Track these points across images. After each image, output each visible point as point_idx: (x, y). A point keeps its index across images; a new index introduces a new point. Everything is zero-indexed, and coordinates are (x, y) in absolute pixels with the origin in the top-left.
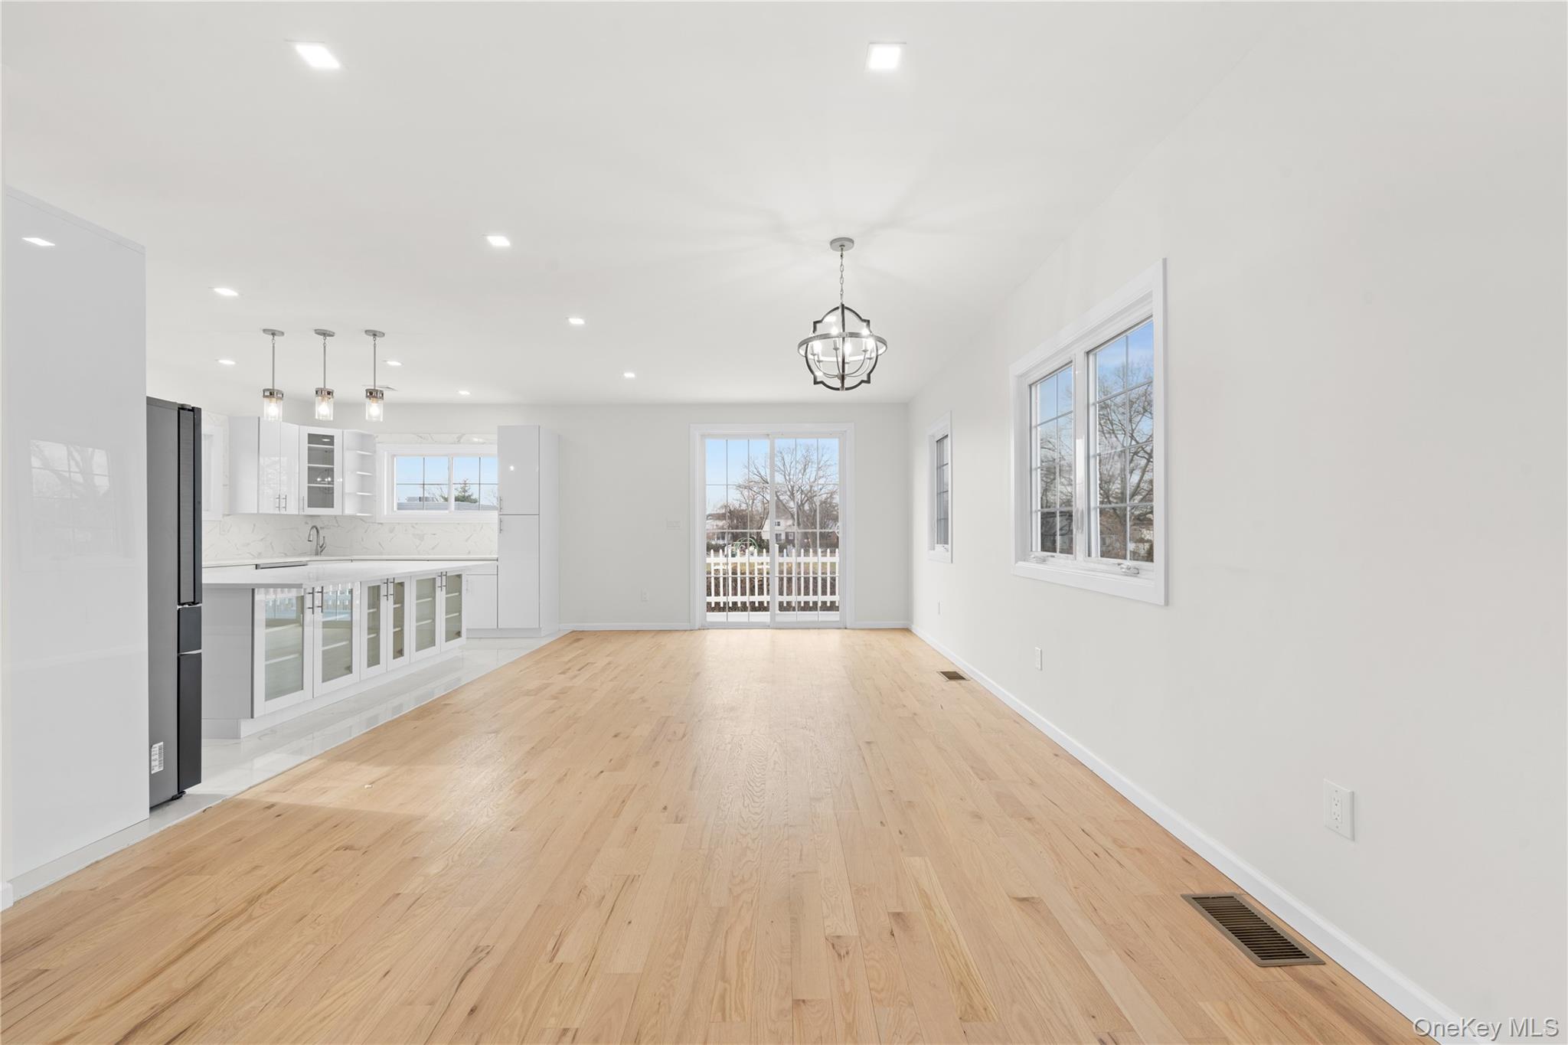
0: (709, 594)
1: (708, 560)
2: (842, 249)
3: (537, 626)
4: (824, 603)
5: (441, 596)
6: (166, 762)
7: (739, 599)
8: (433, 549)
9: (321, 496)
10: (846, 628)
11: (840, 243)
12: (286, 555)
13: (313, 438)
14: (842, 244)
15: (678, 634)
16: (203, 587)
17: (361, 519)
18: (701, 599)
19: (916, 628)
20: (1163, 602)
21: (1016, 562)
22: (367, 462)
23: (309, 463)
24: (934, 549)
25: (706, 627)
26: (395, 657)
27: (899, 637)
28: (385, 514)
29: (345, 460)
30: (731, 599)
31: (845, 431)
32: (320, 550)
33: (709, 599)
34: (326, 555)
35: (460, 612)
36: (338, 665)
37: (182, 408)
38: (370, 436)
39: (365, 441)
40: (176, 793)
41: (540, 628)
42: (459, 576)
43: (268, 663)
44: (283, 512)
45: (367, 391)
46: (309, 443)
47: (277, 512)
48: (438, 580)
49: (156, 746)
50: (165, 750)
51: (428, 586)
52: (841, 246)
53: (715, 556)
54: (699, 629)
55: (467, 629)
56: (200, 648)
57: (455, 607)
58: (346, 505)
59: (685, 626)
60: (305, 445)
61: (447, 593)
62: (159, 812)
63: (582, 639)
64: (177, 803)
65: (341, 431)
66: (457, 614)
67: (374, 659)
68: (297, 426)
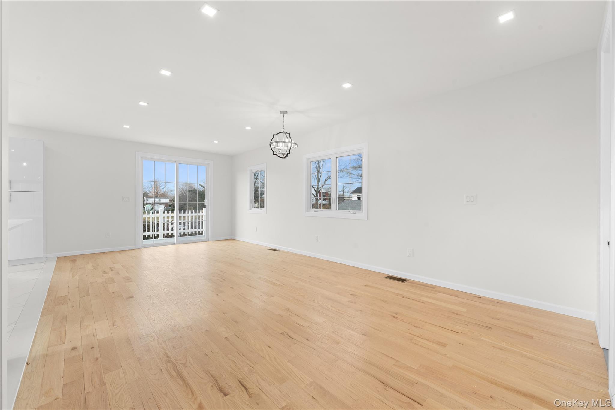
2: (284, 114)
4: (199, 232)
10: (209, 241)
11: (284, 112)
19: (237, 238)
20: (367, 219)
21: (306, 212)
24: (251, 209)
25: (143, 247)
27: (231, 242)
30: (156, 233)
31: (209, 164)
33: (144, 234)
53: (148, 214)
54: (140, 248)
59: (134, 247)
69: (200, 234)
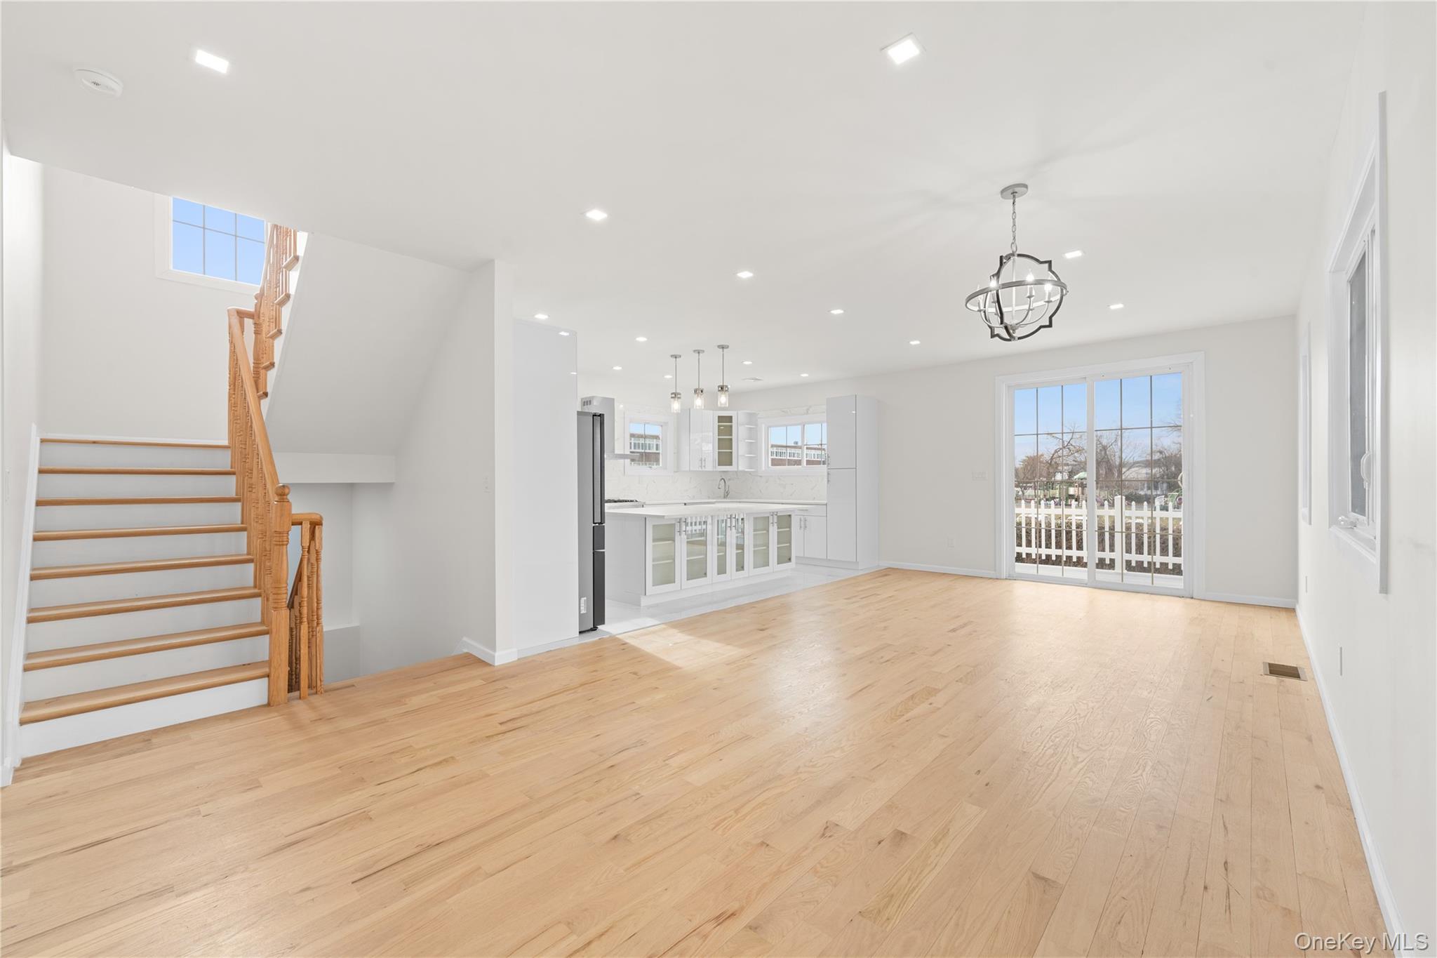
0: (1019, 545)
1: (1017, 510)
2: (1014, 197)
3: (855, 561)
5: (773, 531)
6: (587, 609)
7: (1054, 552)
8: (791, 495)
9: (725, 458)
10: (1192, 598)
11: (1011, 191)
12: (709, 498)
13: (721, 419)
14: (1012, 192)
15: (978, 581)
16: (606, 514)
17: (750, 473)
18: (1009, 548)
22: (753, 433)
23: (719, 435)
25: (1012, 578)
26: (737, 570)
27: (1275, 615)
28: (763, 469)
29: (740, 433)
30: (1044, 552)
31: (1191, 363)
32: (726, 495)
33: (1018, 549)
34: (731, 498)
35: (790, 543)
36: (697, 570)
37: (594, 415)
38: (754, 413)
39: (752, 418)
40: (592, 627)
41: (857, 562)
42: (790, 516)
43: (654, 563)
44: (703, 469)
45: (719, 387)
46: (719, 422)
47: (700, 469)
48: (771, 518)
49: (583, 599)
50: (587, 601)
51: (762, 522)
52: (1013, 193)
53: (1026, 507)
54: (1006, 579)
55: (796, 557)
56: (604, 548)
57: (785, 538)
58: (740, 463)
59: (992, 574)
60: (717, 424)
61: (778, 528)
62: (584, 635)
63: (889, 575)
64: (593, 632)
65: (736, 412)
66: (788, 544)
67: (722, 570)
68: (712, 412)
69: (1177, 570)
